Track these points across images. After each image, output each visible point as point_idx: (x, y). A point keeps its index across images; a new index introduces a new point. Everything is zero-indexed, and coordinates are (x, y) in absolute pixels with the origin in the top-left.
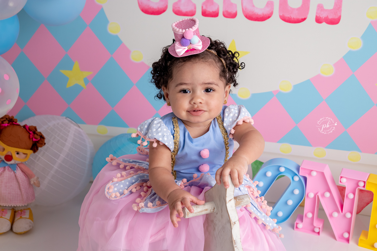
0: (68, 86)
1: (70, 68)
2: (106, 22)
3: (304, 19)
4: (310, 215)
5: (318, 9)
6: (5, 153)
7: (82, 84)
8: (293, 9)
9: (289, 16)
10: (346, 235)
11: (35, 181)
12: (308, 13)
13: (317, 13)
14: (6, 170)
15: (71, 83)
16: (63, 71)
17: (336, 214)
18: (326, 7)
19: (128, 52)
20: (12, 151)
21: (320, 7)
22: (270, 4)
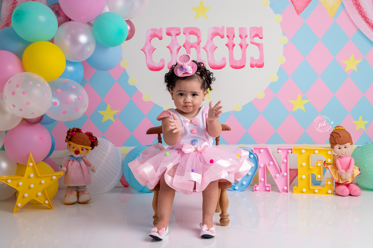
0: (103, 122)
1: (105, 110)
2: (128, 77)
3: (244, 66)
4: (262, 180)
5: (251, 60)
6: (75, 149)
7: (112, 119)
8: (237, 61)
9: (235, 65)
10: (286, 188)
11: (93, 168)
12: (245, 62)
13: (250, 62)
14: (75, 161)
15: (105, 119)
16: (99, 112)
17: (278, 175)
18: (255, 58)
19: (141, 95)
20: (79, 147)
21: (252, 58)
22: (224, 59)
